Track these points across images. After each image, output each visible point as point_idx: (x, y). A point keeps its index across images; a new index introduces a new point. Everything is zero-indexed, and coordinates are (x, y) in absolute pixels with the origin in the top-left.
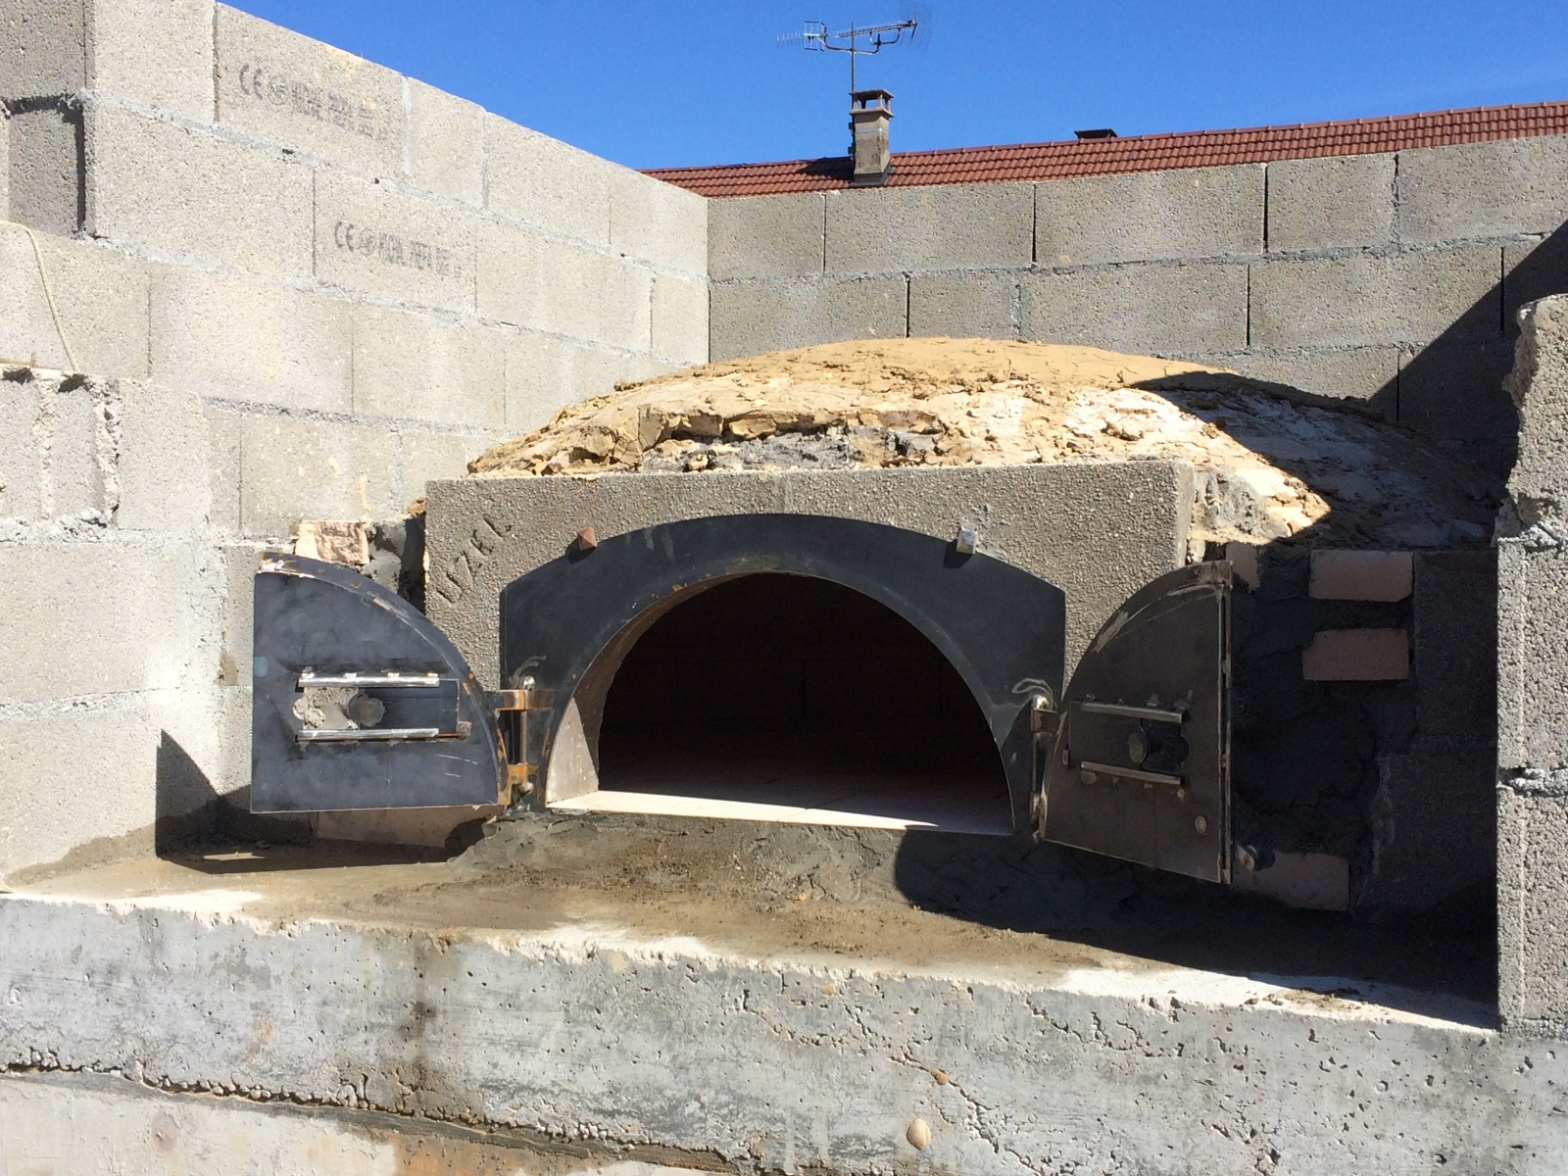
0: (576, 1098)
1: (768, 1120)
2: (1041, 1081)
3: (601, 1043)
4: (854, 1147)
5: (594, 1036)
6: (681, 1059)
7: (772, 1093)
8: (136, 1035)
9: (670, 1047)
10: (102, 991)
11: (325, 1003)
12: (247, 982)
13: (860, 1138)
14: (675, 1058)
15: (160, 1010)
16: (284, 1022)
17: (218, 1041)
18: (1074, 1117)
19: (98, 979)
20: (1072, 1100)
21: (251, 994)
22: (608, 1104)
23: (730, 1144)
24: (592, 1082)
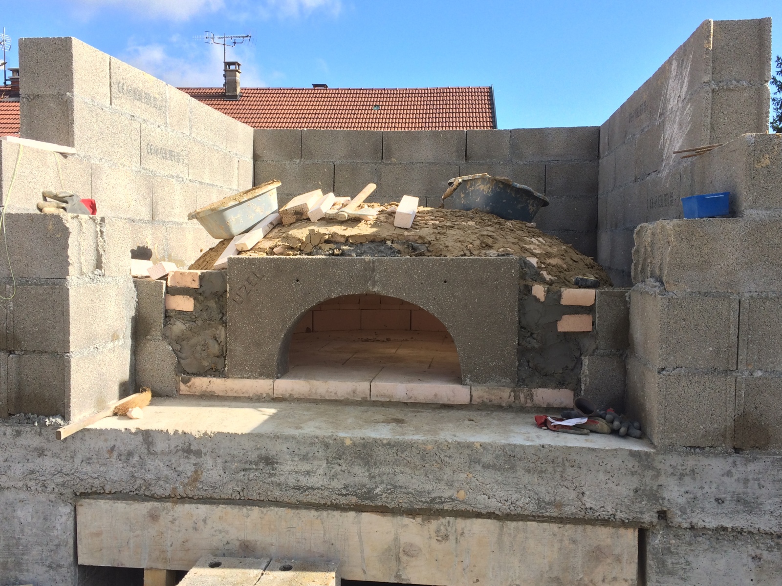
0: (331, 490)
1: (406, 493)
2: (505, 474)
3: (341, 471)
4: (438, 501)
5: (338, 468)
6: (373, 474)
7: (407, 484)
8: (142, 478)
9: (368, 471)
10: (125, 462)
11: (226, 462)
12: (192, 456)
13: (440, 497)
14: (370, 474)
15: (152, 468)
16: (208, 470)
17: (179, 478)
18: (516, 486)
19: (123, 458)
20: (515, 480)
21: (193, 459)
22: (344, 492)
23: (391, 503)
24: (337, 484)
